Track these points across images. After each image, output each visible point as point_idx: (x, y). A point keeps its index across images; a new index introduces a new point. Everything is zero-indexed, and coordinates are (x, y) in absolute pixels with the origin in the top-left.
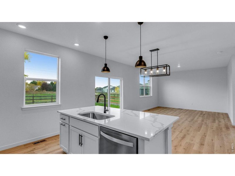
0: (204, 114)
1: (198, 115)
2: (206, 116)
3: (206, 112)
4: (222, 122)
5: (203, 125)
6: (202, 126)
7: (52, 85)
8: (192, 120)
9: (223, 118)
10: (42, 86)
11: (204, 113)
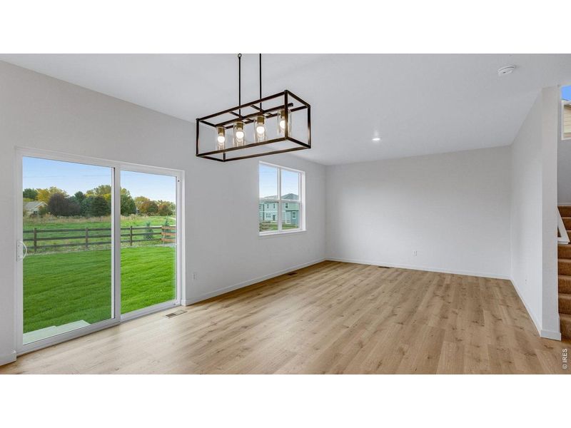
0: (448, 287)
1: (431, 289)
2: (452, 292)
3: (453, 275)
4: (504, 322)
5: (444, 342)
6: (441, 343)
7: (80, 201)
8: (412, 313)
9: (504, 302)
10: (49, 204)
11: (447, 281)
